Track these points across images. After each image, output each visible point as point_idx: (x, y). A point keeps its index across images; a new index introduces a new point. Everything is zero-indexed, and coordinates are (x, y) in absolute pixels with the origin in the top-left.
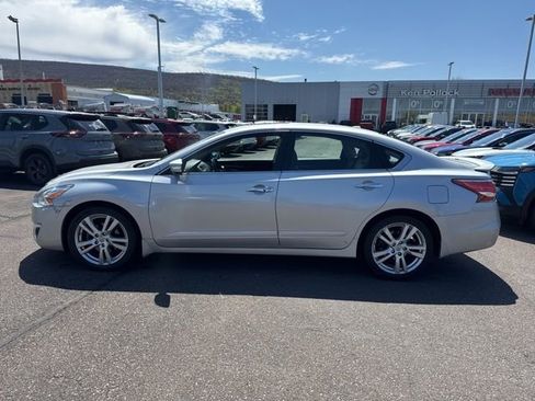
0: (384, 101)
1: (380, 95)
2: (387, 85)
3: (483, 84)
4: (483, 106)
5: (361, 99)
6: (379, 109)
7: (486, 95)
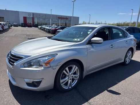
0: (33, 18)
1: (32, 16)
2: (33, 14)
3: (56, 16)
4: (57, 21)
5: (26, 17)
6: (32, 21)
7: (57, 19)
